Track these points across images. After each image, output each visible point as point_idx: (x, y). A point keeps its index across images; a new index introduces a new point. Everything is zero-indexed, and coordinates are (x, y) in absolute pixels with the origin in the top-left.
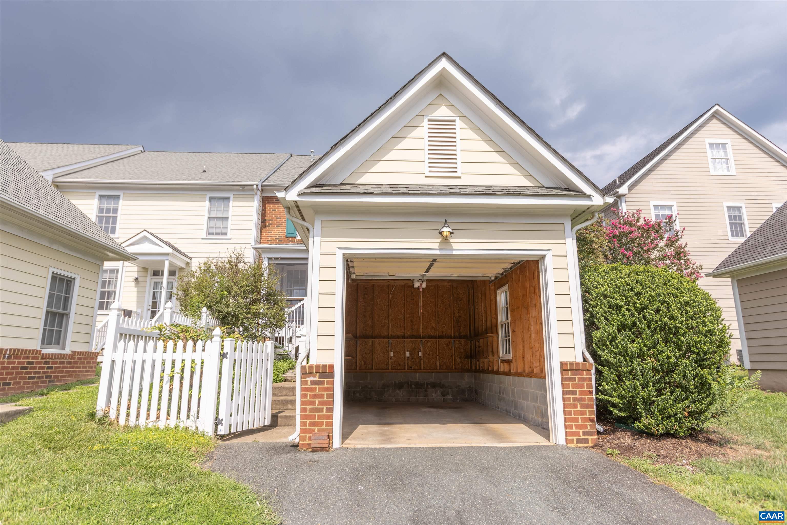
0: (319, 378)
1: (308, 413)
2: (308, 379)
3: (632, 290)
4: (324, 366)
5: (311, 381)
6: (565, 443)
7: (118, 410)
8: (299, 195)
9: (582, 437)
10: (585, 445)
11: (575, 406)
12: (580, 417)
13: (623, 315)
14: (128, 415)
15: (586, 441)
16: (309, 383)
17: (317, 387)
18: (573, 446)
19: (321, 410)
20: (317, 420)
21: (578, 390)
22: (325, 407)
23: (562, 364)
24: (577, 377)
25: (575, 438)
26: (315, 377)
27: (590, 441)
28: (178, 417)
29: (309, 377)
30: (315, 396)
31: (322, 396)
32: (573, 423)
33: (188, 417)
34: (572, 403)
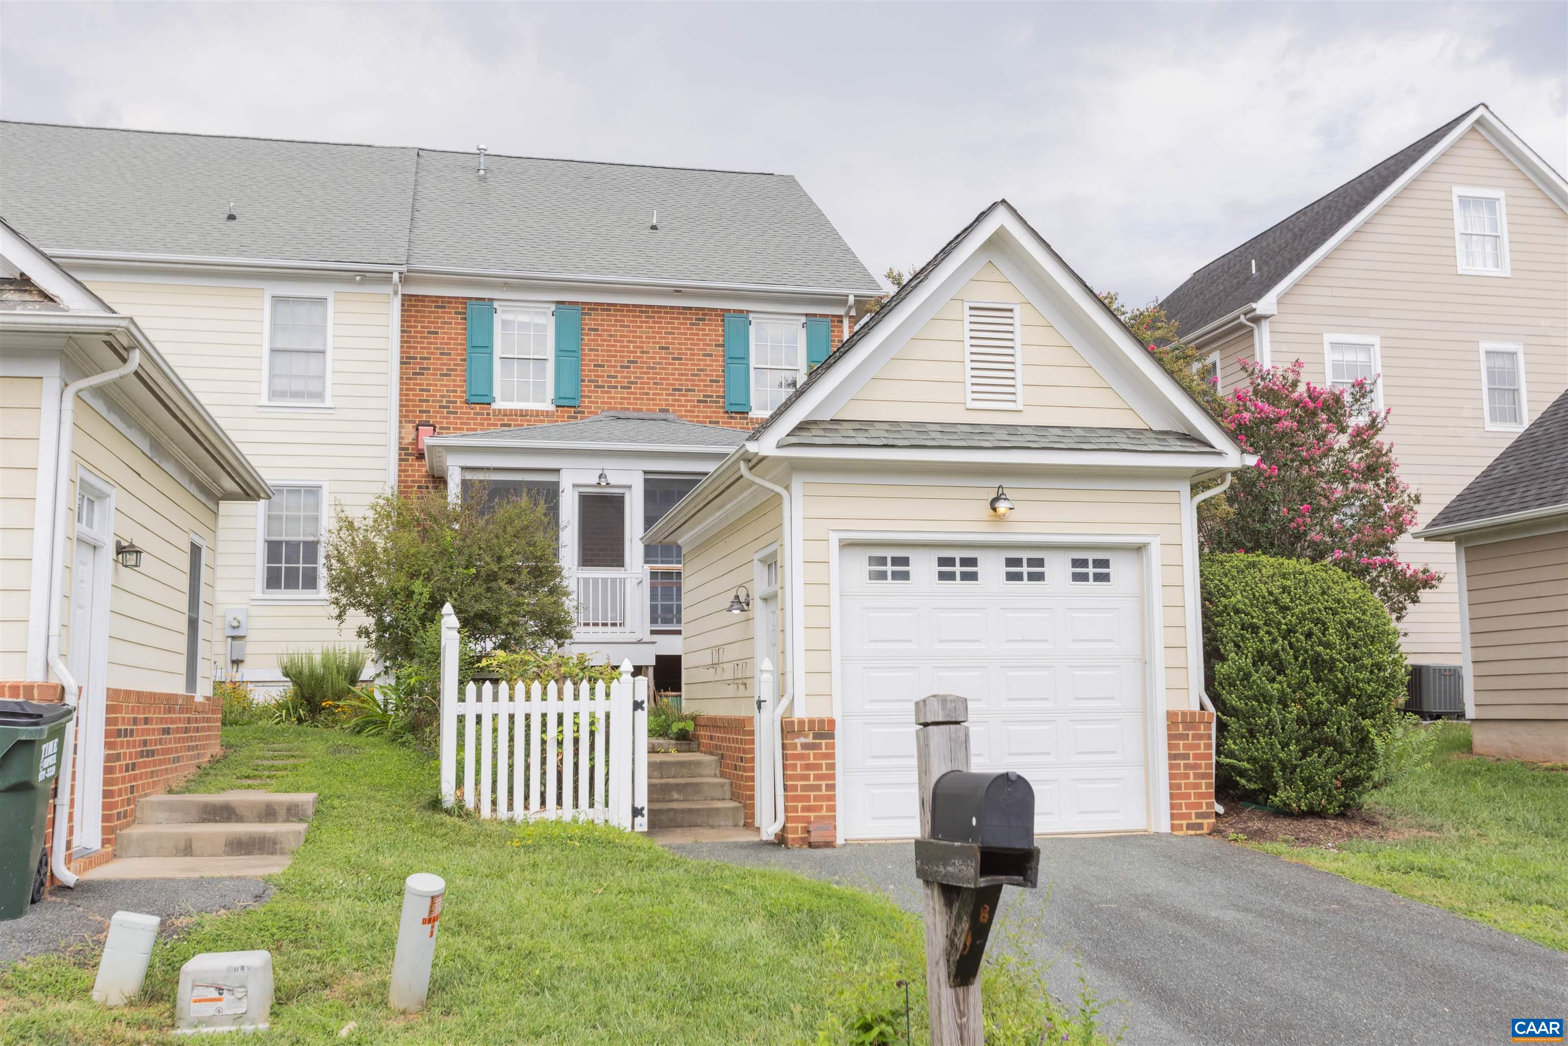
0: (814, 738)
1: (799, 793)
2: (796, 741)
3: (1276, 602)
4: (822, 721)
5: (802, 744)
6: (1169, 831)
7: (478, 793)
8: (778, 448)
9: (1194, 821)
10: (1198, 832)
11: (1187, 776)
12: (1192, 792)
13: (1261, 641)
14: (494, 803)
15: (1200, 826)
16: (799, 747)
17: (811, 752)
18: (1181, 833)
19: (818, 788)
20: (812, 803)
21: (1191, 753)
22: (823, 783)
23: (1171, 715)
24: (1190, 733)
25: (1184, 823)
26: (806, 736)
27: (1205, 827)
28: (576, 806)
29: (798, 737)
30: (808, 767)
31: (818, 767)
32: (1183, 801)
33: (592, 805)
34: (1182, 771)
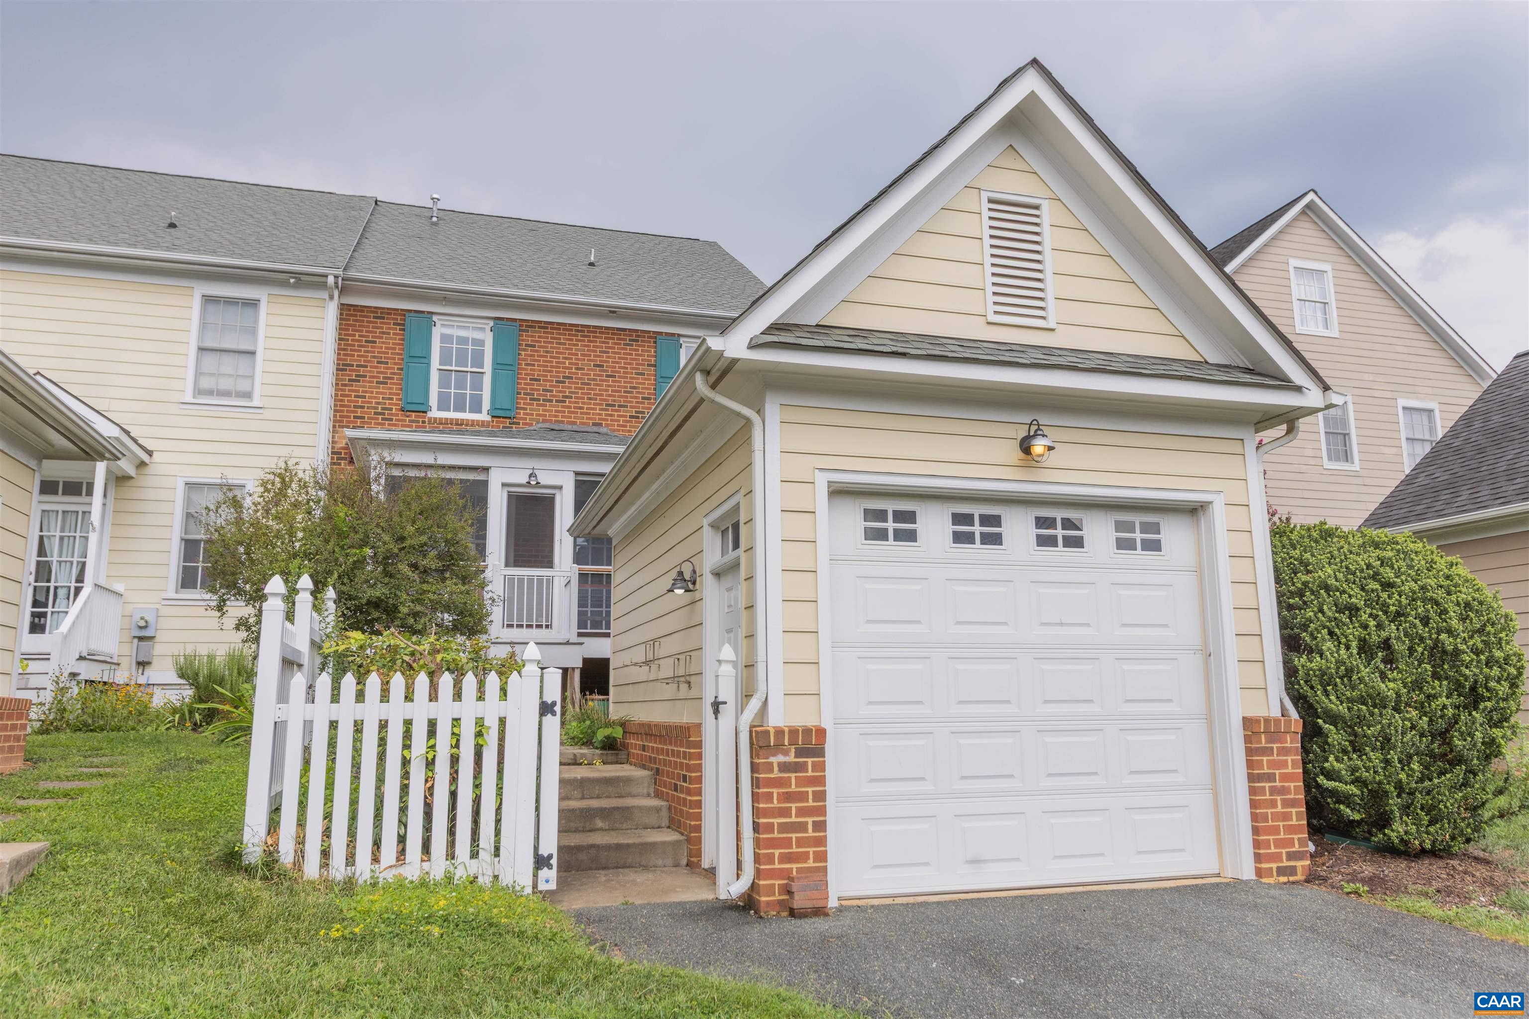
0: (796, 757)
1: (776, 835)
2: (772, 759)
3: (1375, 577)
4: (807, 731)
5: (779, 764)
6: (1254, 877)
7: (301, 841)
8: (752, 346)
9: (1286, 863)
10: (1292, 879)
11: (1273, 804)
12: (1281, 824)
13: (1365, 627)
14: (325, 854)
15: (1292, 871)
16: (776, 768)
17: (793, 775)
18: (1271, 881)
19: (802, 827)
20: (795, 850)
21: (1277, 772)
22: (810, 820)
23: (1247, 722)
24: (1275, 746)
25: (1274, 866)
26: (786, 753)
27: (1299, 870)
28: (451, 855)
29: (774, 755)
30: (789, 797)
31: (803, 797)
32: (1271, 838)
33: (474, 855)
34: (1268, 797)
